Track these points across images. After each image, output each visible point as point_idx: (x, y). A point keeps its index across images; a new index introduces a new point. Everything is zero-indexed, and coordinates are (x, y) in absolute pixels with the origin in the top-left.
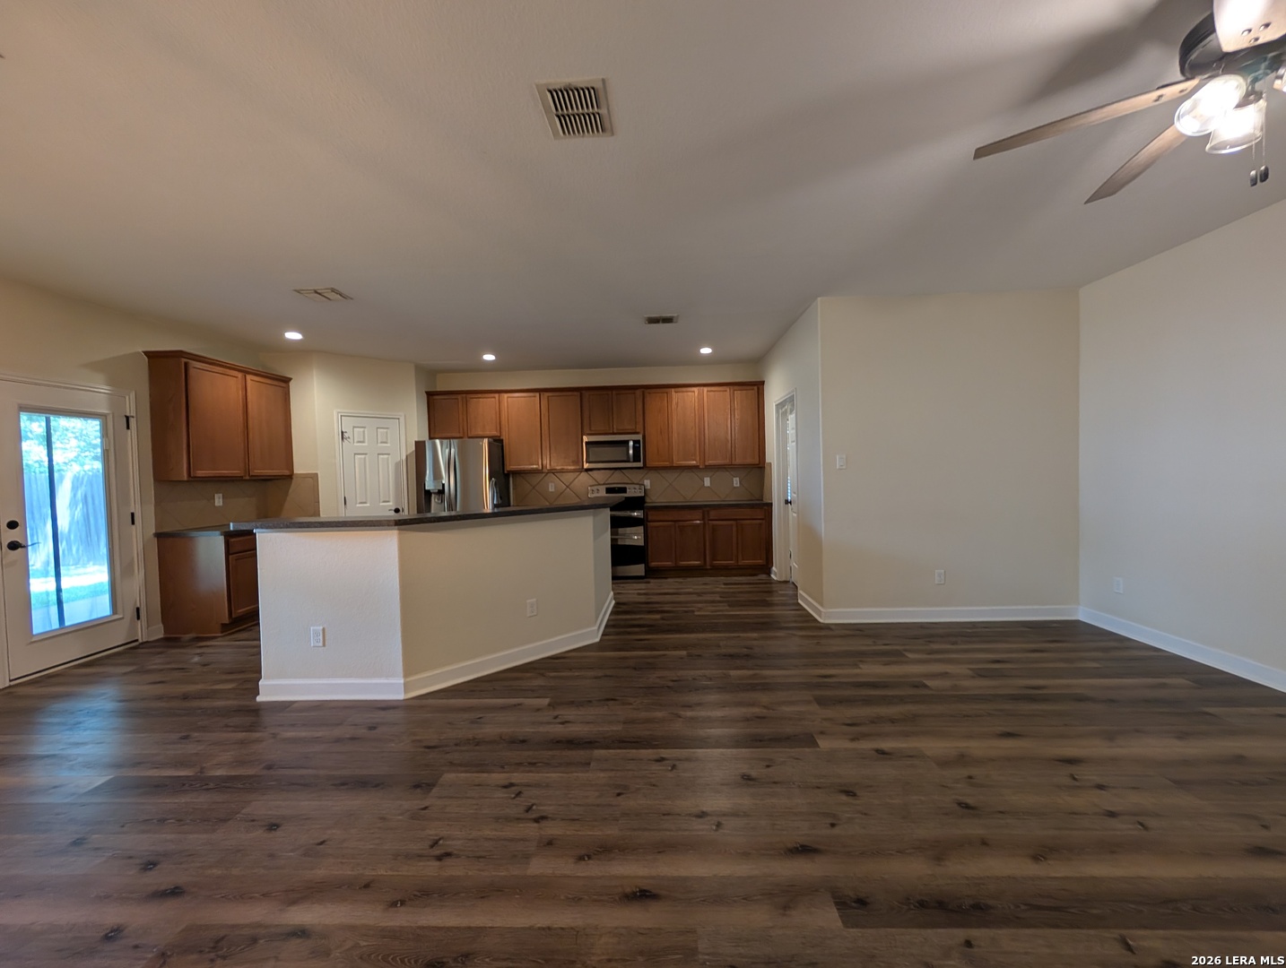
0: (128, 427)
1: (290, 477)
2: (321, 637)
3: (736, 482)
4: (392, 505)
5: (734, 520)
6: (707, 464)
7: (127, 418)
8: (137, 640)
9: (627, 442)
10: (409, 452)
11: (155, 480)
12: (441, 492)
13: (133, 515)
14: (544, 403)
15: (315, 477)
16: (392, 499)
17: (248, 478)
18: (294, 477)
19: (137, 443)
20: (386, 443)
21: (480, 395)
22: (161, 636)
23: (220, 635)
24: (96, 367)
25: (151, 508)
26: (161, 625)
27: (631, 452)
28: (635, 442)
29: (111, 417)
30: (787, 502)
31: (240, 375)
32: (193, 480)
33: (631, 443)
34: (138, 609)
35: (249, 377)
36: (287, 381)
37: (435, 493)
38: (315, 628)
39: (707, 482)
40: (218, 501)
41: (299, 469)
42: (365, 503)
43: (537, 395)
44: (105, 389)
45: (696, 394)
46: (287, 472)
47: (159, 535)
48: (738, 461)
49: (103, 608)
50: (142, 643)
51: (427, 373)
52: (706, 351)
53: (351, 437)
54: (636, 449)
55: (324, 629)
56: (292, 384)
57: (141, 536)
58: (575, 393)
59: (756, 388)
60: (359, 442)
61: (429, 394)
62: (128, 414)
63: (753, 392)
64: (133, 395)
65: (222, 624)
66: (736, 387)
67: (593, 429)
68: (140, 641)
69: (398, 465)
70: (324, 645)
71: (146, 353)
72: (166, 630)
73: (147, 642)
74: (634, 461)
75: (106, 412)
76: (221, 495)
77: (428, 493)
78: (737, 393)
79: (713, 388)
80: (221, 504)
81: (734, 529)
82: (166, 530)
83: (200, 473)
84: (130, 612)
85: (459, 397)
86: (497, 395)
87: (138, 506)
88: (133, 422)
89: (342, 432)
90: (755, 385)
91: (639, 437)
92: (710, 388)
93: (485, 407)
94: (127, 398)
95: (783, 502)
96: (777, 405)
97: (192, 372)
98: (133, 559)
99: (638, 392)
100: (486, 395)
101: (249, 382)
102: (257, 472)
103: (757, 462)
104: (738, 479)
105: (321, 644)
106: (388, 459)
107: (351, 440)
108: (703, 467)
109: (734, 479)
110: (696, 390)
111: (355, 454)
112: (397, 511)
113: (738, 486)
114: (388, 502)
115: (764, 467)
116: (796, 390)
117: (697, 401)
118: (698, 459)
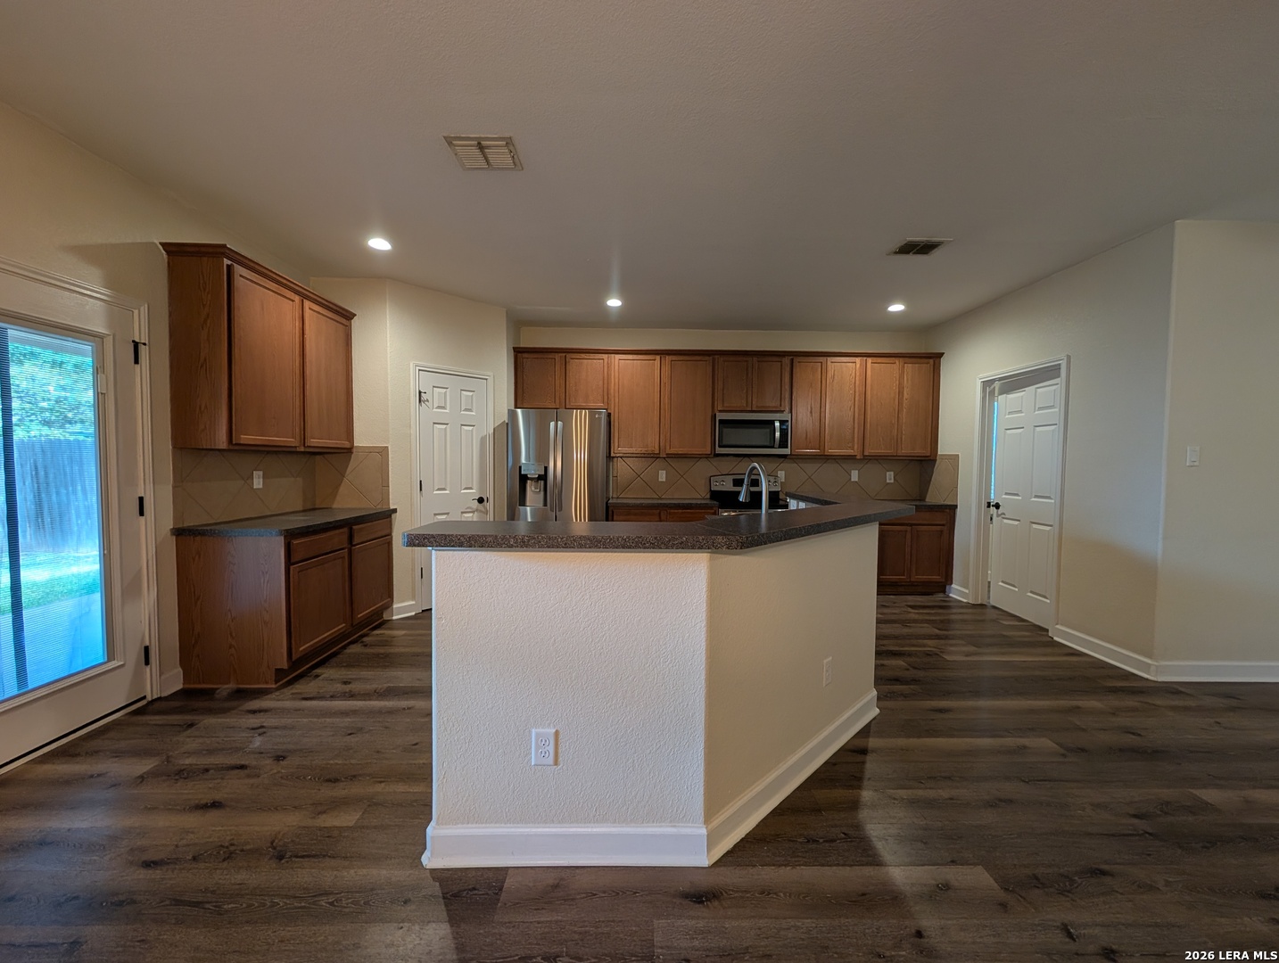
0: (136, 361)
1: (348, 451)
2: (551, 749)
3: (890, 477)
4: (475, 493)
5: (907, 525)
6: (866, 453)
7: (136, 345)
8: (144, 697)
9: (772, 422)
10: (496, 425)
11: (174, 447)
12: (543, 477)
13: (141, 499)
14: (666, 368)
15: (383, 452)
16: (475, 487)
17: (302, 449)
18: (354, 450)
19: (150, 386)
20: (470, 410)
21: (583, 356)
22: (179, 686)
23: (274, 686)
24: (89, 254)
25: (167, 491)
26: (180, 669)
27: (778, 434)
28: (782, 422)
29: (109, 343)
30: (989, 505)
31: (297, 298)
32: (237, 449)
33: (777, 424)
34: (147, 649)
35: (307, 304)
36: (349, 316)
37: (532, 479)
38: (538, 730)
39: (855, 476)
40: (258, 483)
41: (361, 439)
42: (444, 489)
43: (658, 357)
44: (103, 292)
45: (858, 366)
46: (347, 445)
47: (179, 532)
48: (905, 450)
49: (94, 651)
50: (153, 701)
51: (518, 323)
52: (897, 308)
53: (431, 400)
54: (784, 433)
55: (557, 733)
56: (355, 322)
57: (152, 533)
58: (707, 358)
59: (931, 361)
60: (439, 407)
61: (518, 351)
62: (137, 340)
63: (926, 367)
64: (144, 309)
65: (277, 670)
66: (907, 360)
67: (725, 405)
68: (149, 698)
69: (483, 439)
70: (556, 763)
71: (161, 244)
72: (186, 678)
73: (159, 699)
74: (780, 447)
75: (102, 330)
76: (261, 473)
77: (524, 479)
78: (909, 367)
79: (879, 360)
80: (261, 486)
81: (909, 536)
82: (189, 523)
83: (246, 438)
84: (134, 654)
85: (557, 356)
86: (605, 356)
87: (150, 487)
88: (143, 351)
89: (420, 392)
90: (930, 358)
91: (786, 416)
92: (875, 360)
93: (588, 372)
94: (136, 312)
95: (984, 505)
96: (985, 384)
97: (239, 282)
98: (140, 571)
99: (787, 360)
100: (592, 356)
101: (308, 313)
102: (314, 442)
103: (928, 454)
104: (892, 473)
105: (551, 760)
106: (472, 430)
107: (429, 404)
108: (858, 457)
109: (888, 473)
110: (858, 360)
111: (434, 423)
112: (481, 500)
113: (892, 481)
114: (471, 488)
115: (935, 461)
116: (1069, 357)
117: (858, 374)
118: (856, 447)
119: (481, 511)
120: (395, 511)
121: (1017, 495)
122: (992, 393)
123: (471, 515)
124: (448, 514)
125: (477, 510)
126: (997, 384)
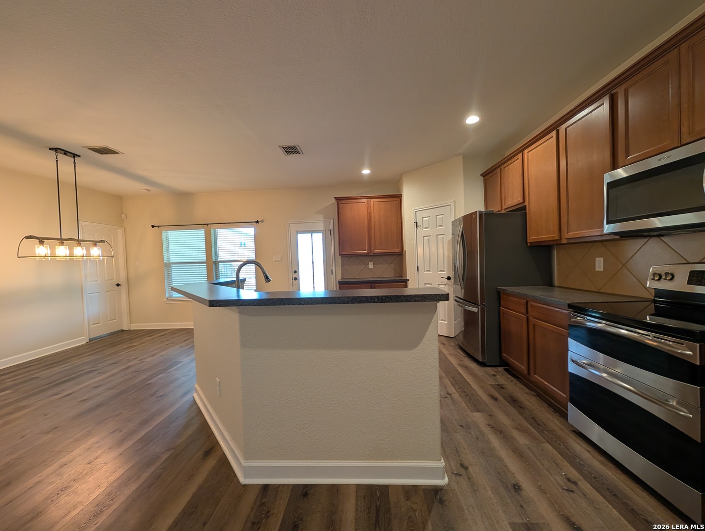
0: (330, 234)
1: (401, 253)
4: (445, 274)
13: (332, 270)
16: (446, 270)
17: (372, 254)
18: (404, 253)
19: (333, 240)
20: (442, 226)
24: (320, 212)
29: (325, 231)
31: (366, 201)
35: (372, 200)
36: (400, 197)
40: (371, 266)
42: (429, 271)
43: (554, 134)
44: (322, 220)
46: (397, 250)
47: (340, 282)
53: (422, 226)
56: (402, 198)
57: (335, 279)
60: (426, 228)
61: (484, 175)
62: (330, 229)
64: (332, 220)
75: (323, 229)
76: (370, 263)
80: (372, 267)
82: (344, 281)
83: (344, 253)
85: (498, 170)
86: (520, 155)
87: (334, 267)
88: (332, 232)
89: (415, 223)
93: (512, 175)
94: (330, 222)
101: (372, 203)
106: (443, 237)
107: (421, 227)
111: (424, 236)
112: (449, 278)
114: (443, 271)
119: (449, 285)
120: (408, 280)
123: (444, 286)
124: (431, 284)
125: (447, 284)
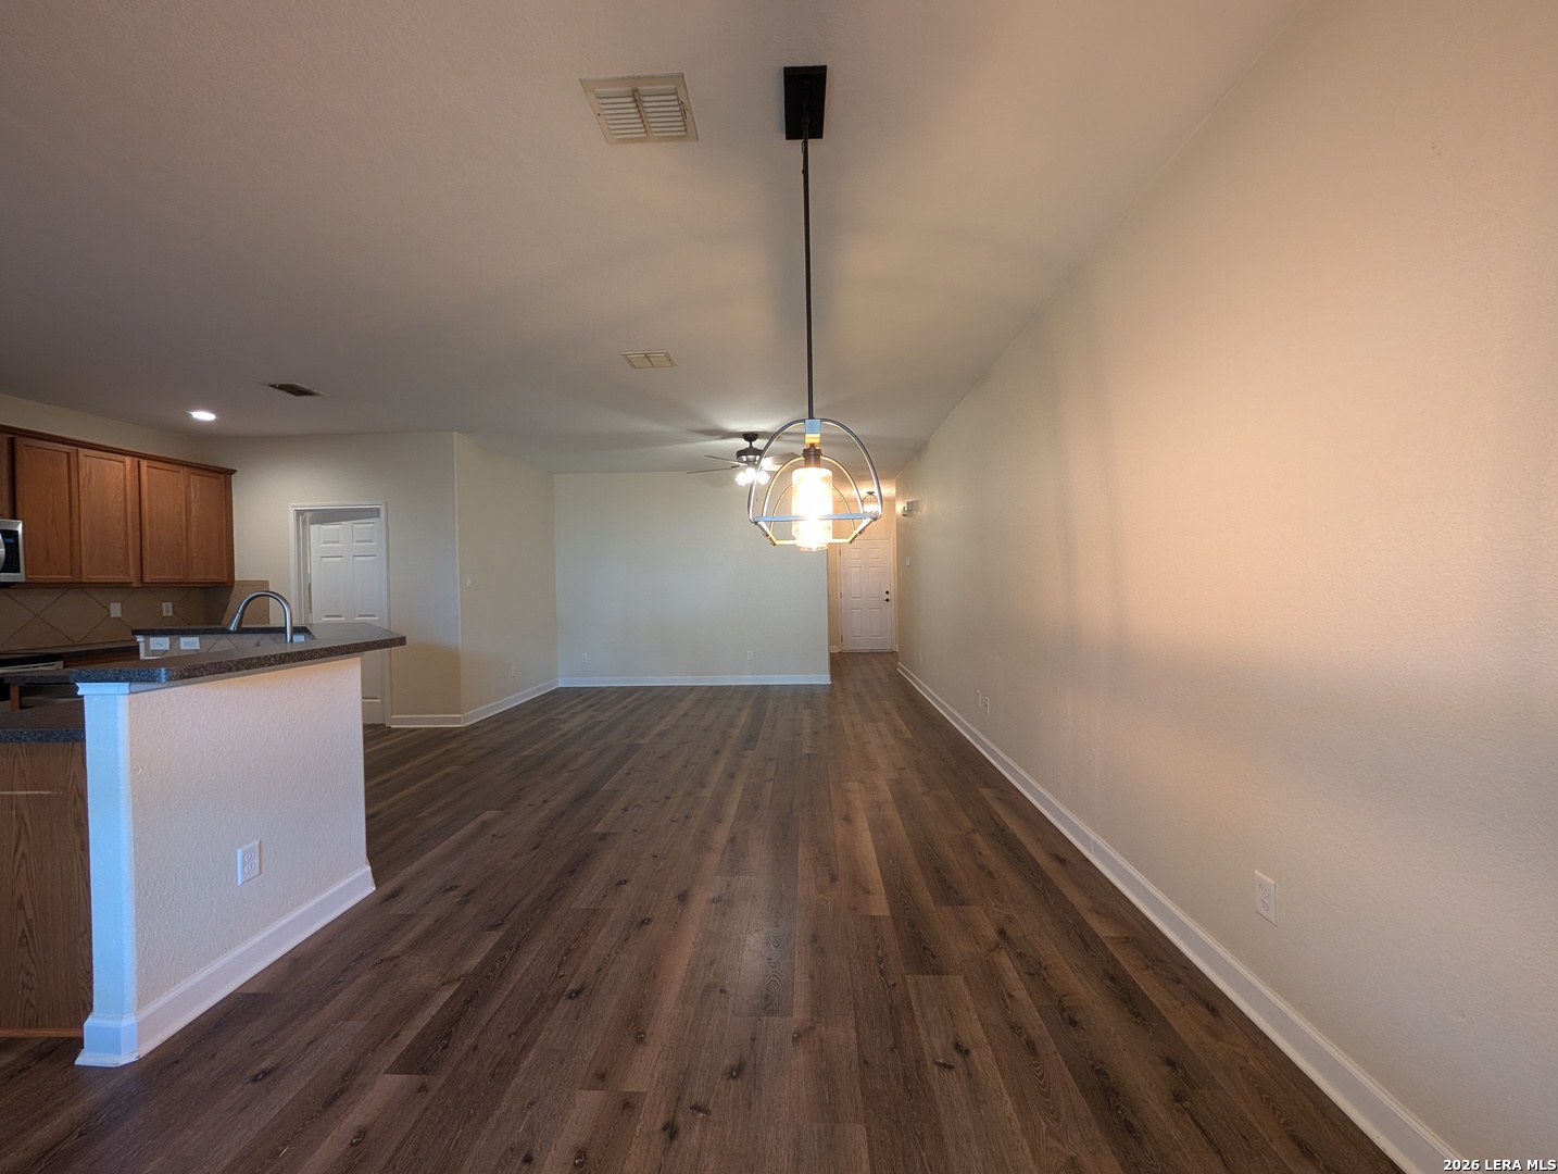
2: (257, 861)
3: (166, 609)
6: (147, 580)
28: (7, 534)
38: (246, 847)
39: (116, 610)
45: (128, 467)
48: (197, 576)
52: (203, 416)
54: (12, 549)
59: (222, 476)
66: (193, 470)
74: (5, 570)
78: (196, 480)
79: (159, 465)
90: (220, 473)
92: (153, 463)
96: (299, 513)
99: (3, 439)
103: (225, 580)
104: (170, 604)
108: (134, 585)
109: (164, 604)
110: (128, 460)
113: (171, 614)
115: (232, 587)
116: (386, 504)
117: (128, 477)
118: (132, 572)
121: (340, 616)
122: (304, 521)
126: (308, 515)
